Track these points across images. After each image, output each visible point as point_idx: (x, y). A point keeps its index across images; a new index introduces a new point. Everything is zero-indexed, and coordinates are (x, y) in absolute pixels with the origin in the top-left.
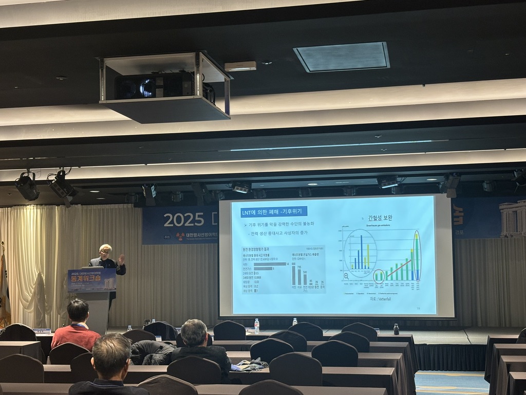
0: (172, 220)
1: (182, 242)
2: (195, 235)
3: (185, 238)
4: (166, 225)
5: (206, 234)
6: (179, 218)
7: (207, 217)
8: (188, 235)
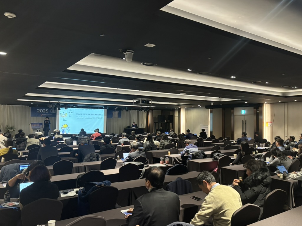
0: (39, 111)
1: (42, 116)
2: (46, 115)
3: (43, 115)
4: (38, 112)
5: (49, 115)
6: (41, 111)
7: (49, 111)
8: (44, 115)
